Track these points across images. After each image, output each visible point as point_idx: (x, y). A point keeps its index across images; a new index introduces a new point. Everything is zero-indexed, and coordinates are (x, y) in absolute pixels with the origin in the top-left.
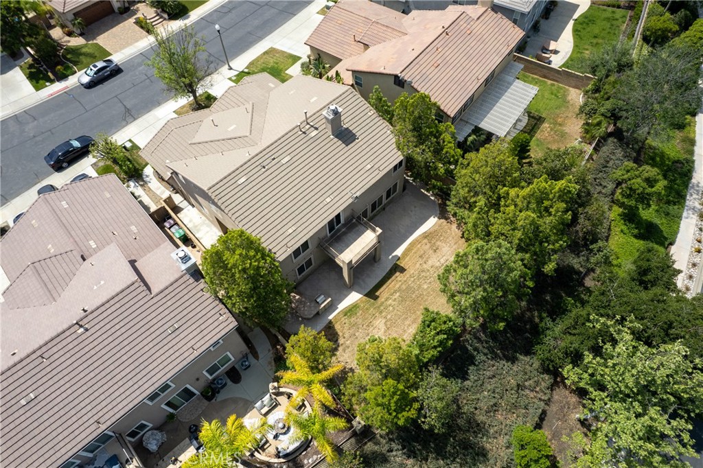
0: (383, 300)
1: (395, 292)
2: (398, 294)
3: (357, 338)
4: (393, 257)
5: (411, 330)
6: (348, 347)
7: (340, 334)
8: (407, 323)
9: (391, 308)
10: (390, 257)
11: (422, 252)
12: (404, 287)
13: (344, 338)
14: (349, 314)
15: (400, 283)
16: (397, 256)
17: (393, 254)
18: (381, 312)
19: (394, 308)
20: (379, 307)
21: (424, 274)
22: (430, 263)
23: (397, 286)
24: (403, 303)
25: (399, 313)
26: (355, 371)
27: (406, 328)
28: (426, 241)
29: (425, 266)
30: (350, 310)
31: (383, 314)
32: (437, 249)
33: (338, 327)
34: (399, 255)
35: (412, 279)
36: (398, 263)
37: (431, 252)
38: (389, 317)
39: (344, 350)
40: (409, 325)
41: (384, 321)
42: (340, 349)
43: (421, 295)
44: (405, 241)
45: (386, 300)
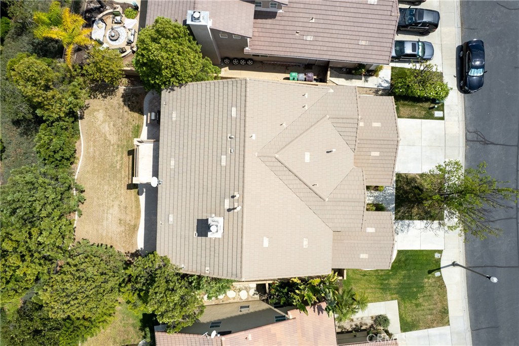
0: (124, 156)
1: (121, 167)
2: (118, 167)
3: (119, 118)
4: (143, 192)
5: (91, 150)
6: (119, 108)
7: (130, 112)
8: (97, 153)
9: (115, 154)
10: (145, 190)
11: (127, 212)
12: (118, 175)
13: (126, 112)
14: (136, 128)
15: (123, 176)
16: (142, 195)
17: (144, 194)
18: (118, 146)
19: (113, 155)
20: (122, 148)
21: (114, 195)
22: (116, 208)
23: (123, 173)
24: (110, 164)
25: (108, 155)
26: (103, 98)
27: (95, 148)
28: (132, 223)
29: (117, 203)
30: (138, 131)
31: (116, 147)
32: (120, 223)
33: (136, 115)
34: (140, 197)
35: (118, 186)
36: (137, 190)
37: (122, 218)
38: (111, 147)
39: (119, 104)
40: (95, 152)
41: (112, 142)
42: (122, 104)
43: (104, 179)
44: (145, 211)
45: (122, 157)
